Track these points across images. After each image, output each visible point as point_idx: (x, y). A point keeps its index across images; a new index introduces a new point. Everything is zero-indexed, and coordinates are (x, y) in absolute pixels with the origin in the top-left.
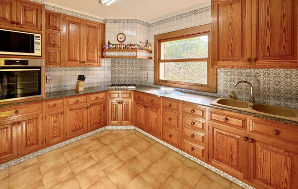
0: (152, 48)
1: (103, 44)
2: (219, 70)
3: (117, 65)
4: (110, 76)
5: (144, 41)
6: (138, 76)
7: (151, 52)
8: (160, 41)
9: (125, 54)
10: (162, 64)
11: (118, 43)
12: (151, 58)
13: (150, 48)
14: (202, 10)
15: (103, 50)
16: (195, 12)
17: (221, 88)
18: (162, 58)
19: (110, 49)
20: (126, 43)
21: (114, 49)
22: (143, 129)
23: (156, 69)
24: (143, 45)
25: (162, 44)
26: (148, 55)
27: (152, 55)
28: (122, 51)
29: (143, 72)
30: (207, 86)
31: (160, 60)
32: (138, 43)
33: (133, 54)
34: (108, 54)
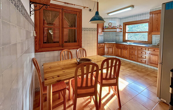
0: (122, 27)
1: (103, 27)
2: (153, 36)
3: (106, 34)
4: (103, 38)
5: (119, 25)
6: (115, 39)
7: (121, 29)
8: (126, 25)
9: (112, 30)
10: (126, 34)
11: (109, 26)
12: (121, 31)
13: (121, 27)
14: (145, 14)
15: (103, 29)
16: (143, 14)
17: (154, 42)
18: (127, 31)
19: (106, 29)
20: (112, 26)
21: (108, 29)
22: (120, 57)
23: (124, 36)
24: (118, 27)
25: (127, 26)
26: (120, 30)
27: (122, 30)
28: (111, 29)
29: (117, 37)
30: (148, 42)
31: (126, 32)
32: (117, 26)
33: (115, 30)
34: (105, 30)
